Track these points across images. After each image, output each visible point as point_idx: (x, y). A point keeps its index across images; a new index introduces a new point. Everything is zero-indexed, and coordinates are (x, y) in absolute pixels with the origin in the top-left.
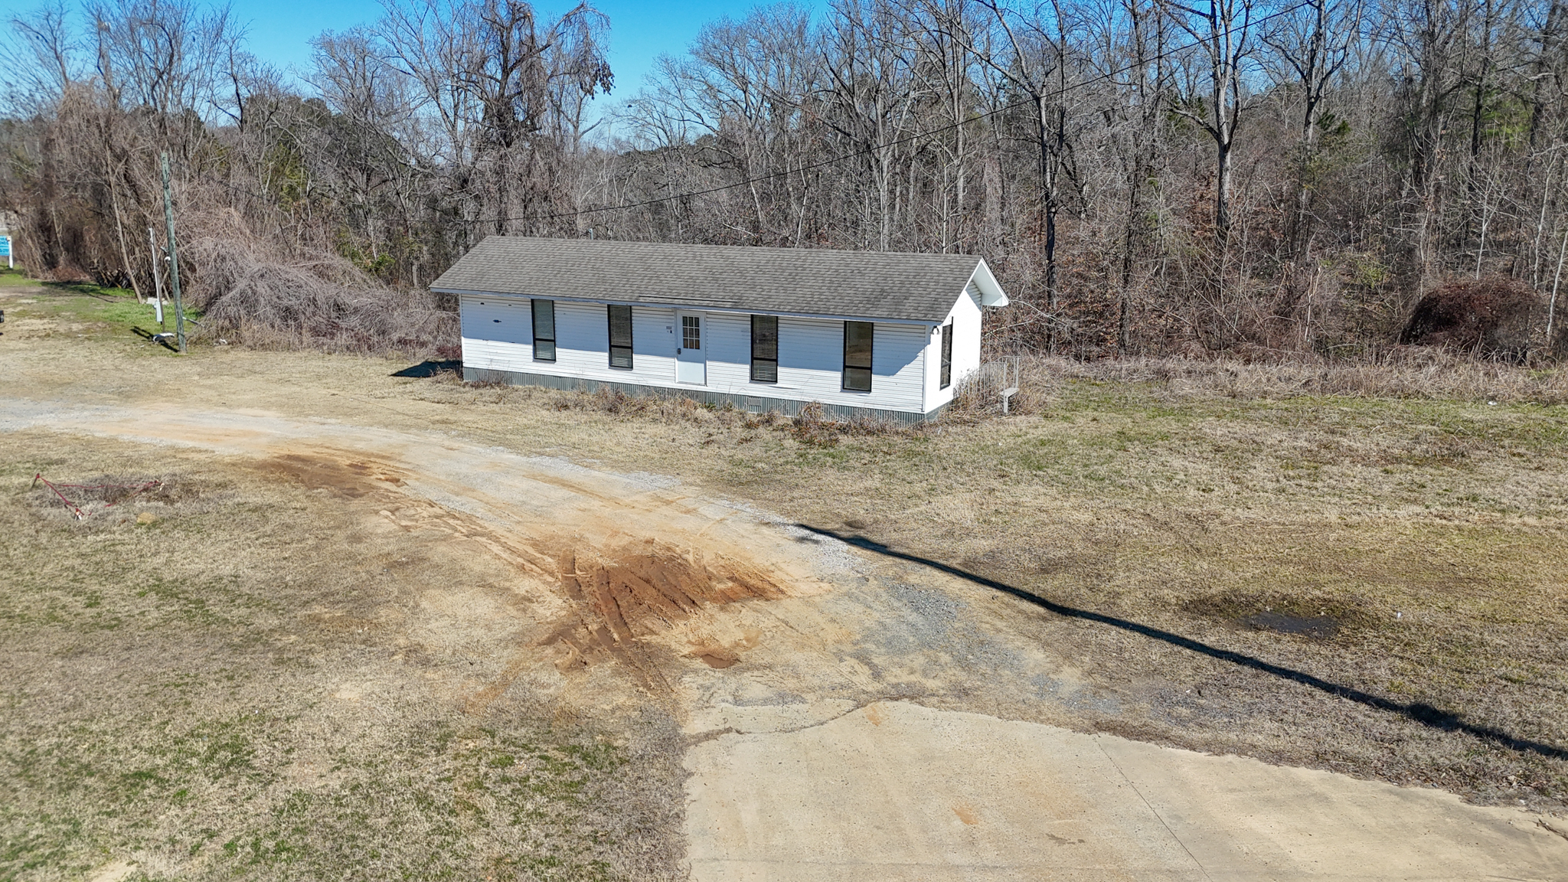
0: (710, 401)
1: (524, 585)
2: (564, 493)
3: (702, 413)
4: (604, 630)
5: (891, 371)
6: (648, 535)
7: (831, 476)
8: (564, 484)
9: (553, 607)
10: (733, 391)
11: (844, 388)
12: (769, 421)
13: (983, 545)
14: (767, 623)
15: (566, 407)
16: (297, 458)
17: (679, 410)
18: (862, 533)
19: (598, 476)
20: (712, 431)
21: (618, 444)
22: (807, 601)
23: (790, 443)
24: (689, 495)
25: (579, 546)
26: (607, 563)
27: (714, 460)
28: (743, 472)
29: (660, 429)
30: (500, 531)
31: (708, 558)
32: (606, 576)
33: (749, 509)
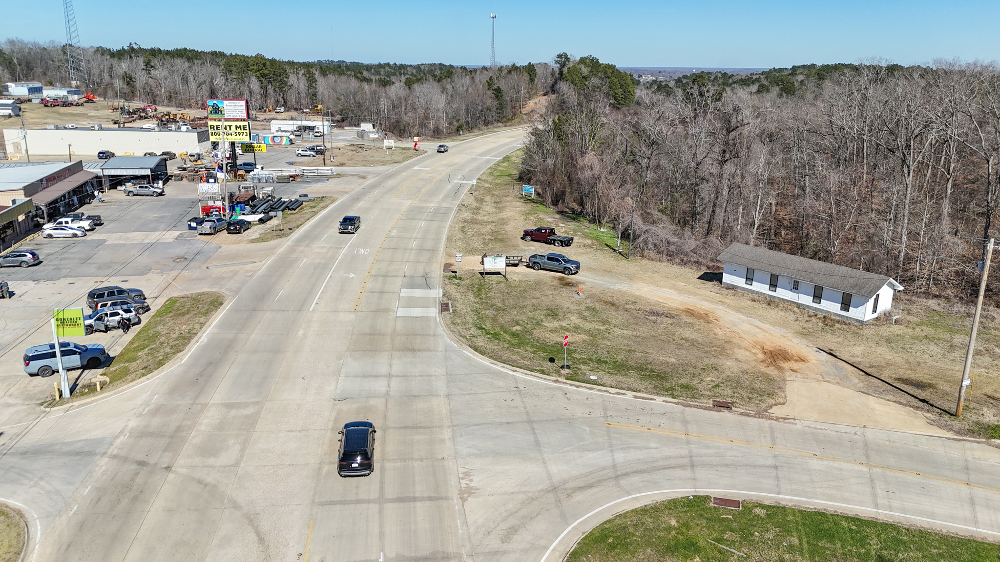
0: (799, 306)
1: (754, 351)
2: (759, 330)
3: (796, 309)
4: (771, 362)
5: (856, 307)
6: (780, 344)
7: (829, 336)
8: (759, 328)
9: (761, 356)
10: (806, 304)
11: (841, 309)
12: (816, 315)
13: (859, 359)
14: (804, 366)
15: (755, 301)
16: (690, 309)
17: (789, 307)
18: (831, 352)
19: (766, 326)
20: (799, 316)
21: (771, 317)
22: (813, 364)
23: (821, 324)
24: (790, 335)
25: (764, 344)
26: (771, 349)
27: (798, 326)
28: (805, 331)
29: (783, 313)
30: (746, 338)
31: (793, 352)
32: (771, 352)
33: (805, 342)
